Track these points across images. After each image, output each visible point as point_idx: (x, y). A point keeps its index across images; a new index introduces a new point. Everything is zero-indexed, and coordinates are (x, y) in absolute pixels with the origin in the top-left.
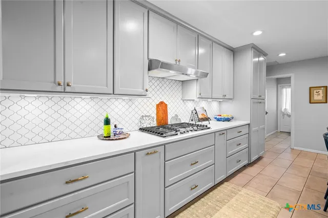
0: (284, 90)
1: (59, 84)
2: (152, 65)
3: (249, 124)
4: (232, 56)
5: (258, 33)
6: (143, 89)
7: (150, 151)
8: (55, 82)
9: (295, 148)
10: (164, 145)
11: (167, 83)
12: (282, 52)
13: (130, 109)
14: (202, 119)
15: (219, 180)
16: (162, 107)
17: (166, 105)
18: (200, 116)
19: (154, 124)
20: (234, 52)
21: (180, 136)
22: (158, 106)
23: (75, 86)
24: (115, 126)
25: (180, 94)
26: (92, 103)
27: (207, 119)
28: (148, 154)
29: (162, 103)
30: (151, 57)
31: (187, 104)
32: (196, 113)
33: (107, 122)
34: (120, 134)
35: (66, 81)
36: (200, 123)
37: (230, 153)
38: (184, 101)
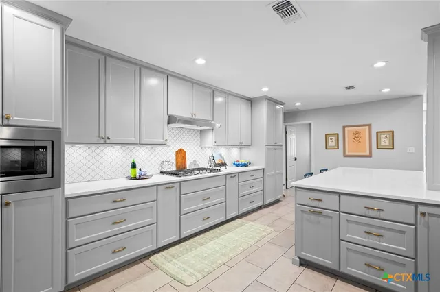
1: (102, 138)
2: (171, 120)
3: (263, 169)
4: (250, 105)
6: (163, 139)
7: (168, 186)
8: (99, 137)
10: (180, 182)
11: (186, 132)
12: (298, 102)
13: (152, 156)
14: (219, 164)
15: (230, 216)
16: (181, 154)
17: (185, 152)
18: (217, 162)
19: (174, 168)
20: (251, 102)
21: (193, 177)
22: (177, 152)
23: (113, 139)
24: (140, 170)
25: (199, 142)
26: (121, 151)
27: (224, 164)
28: (167, 188)
29: (181, 150)
30: (170, 113)
31: (205, 150)
32: (213, 159)
33: (134, 166)
34: (145, 175)
35: (107, 136)
37: (241, 194)
38: (202, 147)
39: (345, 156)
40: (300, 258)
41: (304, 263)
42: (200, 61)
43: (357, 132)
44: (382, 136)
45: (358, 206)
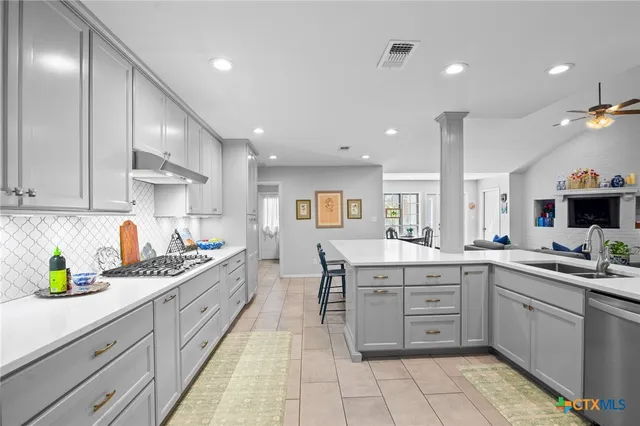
0: (265, 200)
1: (17, 194)
2: (136, 160)
3: (245, 250)
5: (259, 131)
6: (127, 201)
9: (285, 276)
10: (179, 287)
12: (274, 154)
13: (80, 237)
14: (189, 247)
16: (128, 231)
17: (135, 227)
18: (187, 244)
20: (223, 144)
21: (191, 273)
22: (122, 229)
25: (152, 207)
28: (165, 301)
31: (162, 223)
32: (179, 238)
33: (58, 263)
36: (188, 254)
37: (231, 291)
38: (157, 218)
39: (318, 227)
40: (362, 352)
41: (367, 356)
42: (223, 65)
43: (330, 200)
44: (353, 204)
45: (419, 276)
